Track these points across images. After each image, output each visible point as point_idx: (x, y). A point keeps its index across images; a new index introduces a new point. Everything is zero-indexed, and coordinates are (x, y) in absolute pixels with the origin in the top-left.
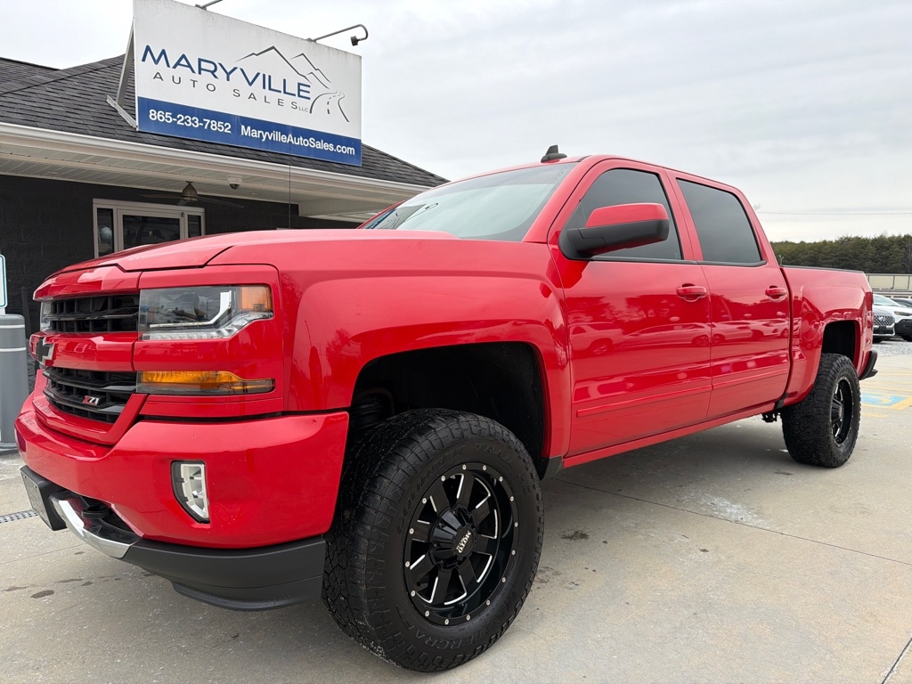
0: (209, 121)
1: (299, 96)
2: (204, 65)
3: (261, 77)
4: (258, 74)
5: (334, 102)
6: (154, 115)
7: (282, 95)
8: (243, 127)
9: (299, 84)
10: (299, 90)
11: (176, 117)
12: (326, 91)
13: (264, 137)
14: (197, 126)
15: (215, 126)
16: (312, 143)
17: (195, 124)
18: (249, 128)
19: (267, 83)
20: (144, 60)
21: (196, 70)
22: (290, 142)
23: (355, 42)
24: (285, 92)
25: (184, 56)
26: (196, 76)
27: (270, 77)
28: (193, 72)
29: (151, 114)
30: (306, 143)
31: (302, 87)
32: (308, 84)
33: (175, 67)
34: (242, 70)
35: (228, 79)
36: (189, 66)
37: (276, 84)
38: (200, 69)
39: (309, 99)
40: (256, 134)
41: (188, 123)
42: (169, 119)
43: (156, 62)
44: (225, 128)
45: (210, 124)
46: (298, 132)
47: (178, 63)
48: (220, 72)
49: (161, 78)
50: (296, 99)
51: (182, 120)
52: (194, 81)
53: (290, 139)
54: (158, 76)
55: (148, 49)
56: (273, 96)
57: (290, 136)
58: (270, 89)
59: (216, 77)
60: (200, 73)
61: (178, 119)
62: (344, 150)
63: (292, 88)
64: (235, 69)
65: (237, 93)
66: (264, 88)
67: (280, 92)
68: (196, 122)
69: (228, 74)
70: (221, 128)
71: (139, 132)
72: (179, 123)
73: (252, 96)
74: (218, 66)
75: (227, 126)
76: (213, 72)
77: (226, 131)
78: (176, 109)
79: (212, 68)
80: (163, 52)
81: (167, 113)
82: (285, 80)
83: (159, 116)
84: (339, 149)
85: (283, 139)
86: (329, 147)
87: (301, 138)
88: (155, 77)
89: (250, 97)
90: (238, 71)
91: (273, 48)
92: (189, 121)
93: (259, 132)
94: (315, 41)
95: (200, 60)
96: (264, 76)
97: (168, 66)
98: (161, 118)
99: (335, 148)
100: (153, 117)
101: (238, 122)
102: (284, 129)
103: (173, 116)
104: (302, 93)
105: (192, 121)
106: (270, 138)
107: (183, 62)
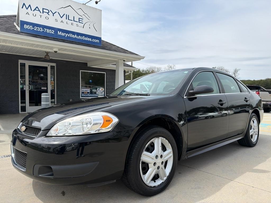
0: (46, 29)
1: (79, 22)
2: (44, 10)
3: (65, 15)
4: (64, 14)
5: (92, 25)
6: (26, 26)
7: (73, 22)
8: (59, 32)
9: (79, 18)
10: (79, 20)
11: (34, 28)
12: (88, 21)
13: (66, 35)
14: (42, 31)
15: (48, 31)
16: (83, 38)
17: (41, 30)
18: (61, 32)
19: (68, 17)
20: (22, 8)
21: (42, 12)
22: (76, 37)
23: (97, 3)
24: (74, 21)
25: (37, 7)
26: (42, 14)
27: (68, 15)
28: (41, 12)
29: (25, 26)
30: (81, 38)
31: (80, 19)
32: (83, 18)
33: (34, 11)
34: (58, 13)
35: (53, 16)
36: (39, 10)
37: (71, 18)
38: (43, 12)
39: (83, 23)
40: (63, 34)
41: (38, 30)
42: (31, 28)
43: (27, 9)
44: (52, 32)
45: (46, 30)
46: (78, 34)
47: (35, 9)
48: (50, 13)
49: (29, 14)
50: (78, 23)
51: (36, 28)
52: (41, 16)
53: (76, 36)
54: (28, 13)
55: (24, 4)
56: (70, 22)
57: (76, 35)
58: (69, 19)
59: (49, 15)
60: (43, 13)
61: (35, 28)
62: (95, 41)
63: (77, 19)
64: (56, 12)
65: (56, 20)
66: (66, 19)
67: (72, 20)
68: (42, 29)
69: (53, 14)
70: (50, 32)
71: (20, 32)
72: (35, 29)
73: (62, 22)
74: (50, 11)
75: (53, 31)
76: (48, 13)
77: (52, 33)
78: (34, 25)
79: (47, 11)
80: (30, 6)
81: (31, 26)
82: (74, 17)
83: (28, 27)
84: (93, 40)
85: (73, 36)
86: (90, 40)
87: (80, 36)
88: (27, 14)
89: (61, 22)
90: (57, 13)
91: (70, 6)
92: (39, 29)
93: (64, 34)
94: (85, 4)
95: (43, 9)
96: (66, 15)
97: (31, 10)
98: (28, 28)
99: (92, 40)
100: (26, 27)
101: (57, 30)
102: (73, 33)
103: (33, 27)
104: (80, 21)
105: (40, 29)
106: (68, 36)
107: (37, 9)
